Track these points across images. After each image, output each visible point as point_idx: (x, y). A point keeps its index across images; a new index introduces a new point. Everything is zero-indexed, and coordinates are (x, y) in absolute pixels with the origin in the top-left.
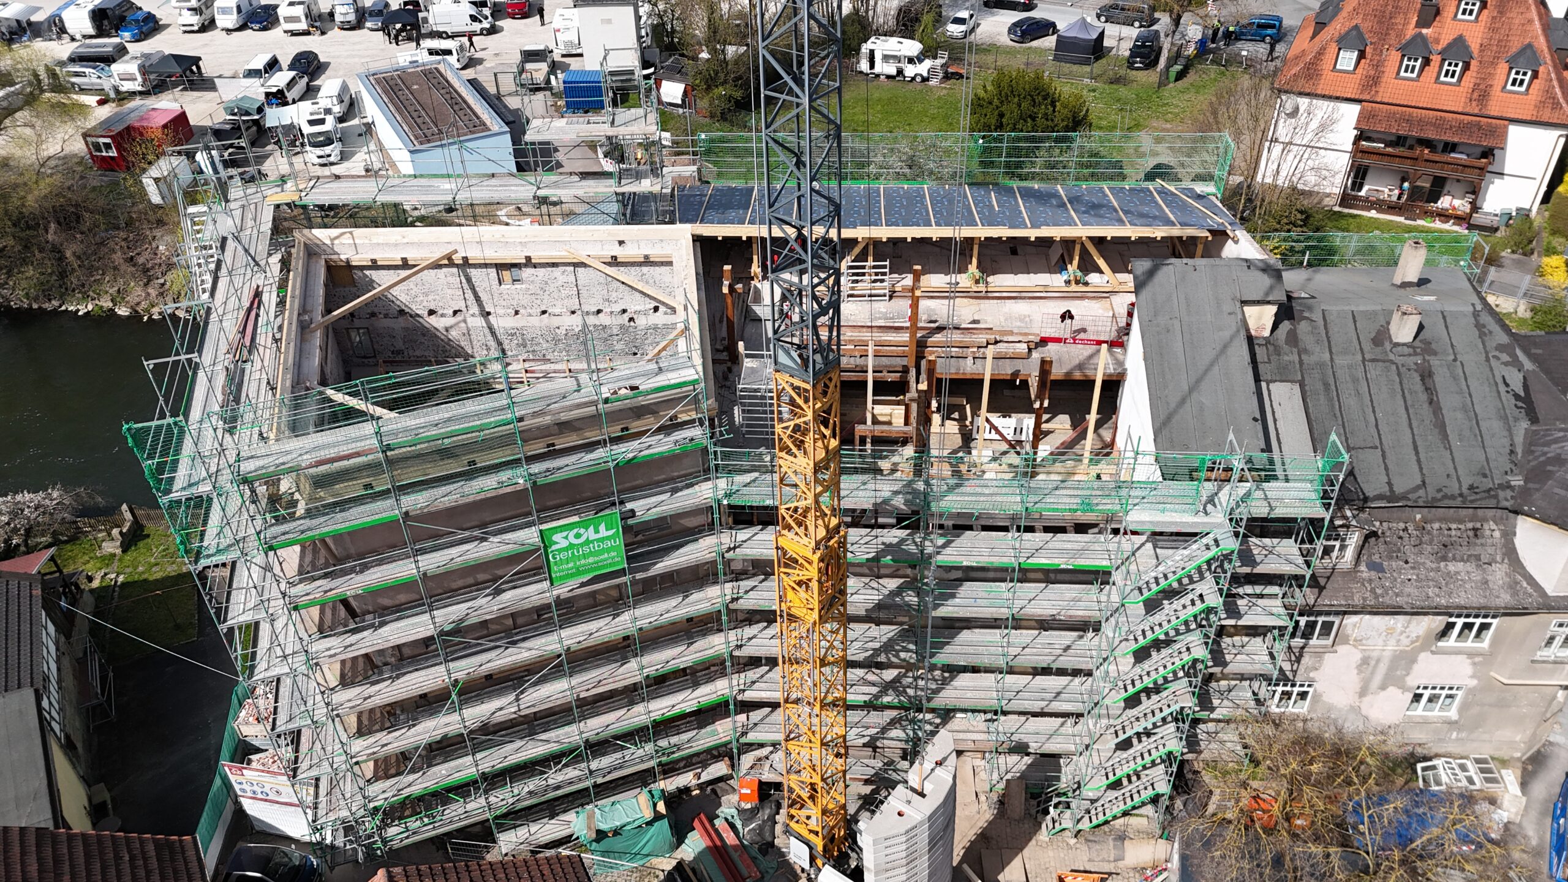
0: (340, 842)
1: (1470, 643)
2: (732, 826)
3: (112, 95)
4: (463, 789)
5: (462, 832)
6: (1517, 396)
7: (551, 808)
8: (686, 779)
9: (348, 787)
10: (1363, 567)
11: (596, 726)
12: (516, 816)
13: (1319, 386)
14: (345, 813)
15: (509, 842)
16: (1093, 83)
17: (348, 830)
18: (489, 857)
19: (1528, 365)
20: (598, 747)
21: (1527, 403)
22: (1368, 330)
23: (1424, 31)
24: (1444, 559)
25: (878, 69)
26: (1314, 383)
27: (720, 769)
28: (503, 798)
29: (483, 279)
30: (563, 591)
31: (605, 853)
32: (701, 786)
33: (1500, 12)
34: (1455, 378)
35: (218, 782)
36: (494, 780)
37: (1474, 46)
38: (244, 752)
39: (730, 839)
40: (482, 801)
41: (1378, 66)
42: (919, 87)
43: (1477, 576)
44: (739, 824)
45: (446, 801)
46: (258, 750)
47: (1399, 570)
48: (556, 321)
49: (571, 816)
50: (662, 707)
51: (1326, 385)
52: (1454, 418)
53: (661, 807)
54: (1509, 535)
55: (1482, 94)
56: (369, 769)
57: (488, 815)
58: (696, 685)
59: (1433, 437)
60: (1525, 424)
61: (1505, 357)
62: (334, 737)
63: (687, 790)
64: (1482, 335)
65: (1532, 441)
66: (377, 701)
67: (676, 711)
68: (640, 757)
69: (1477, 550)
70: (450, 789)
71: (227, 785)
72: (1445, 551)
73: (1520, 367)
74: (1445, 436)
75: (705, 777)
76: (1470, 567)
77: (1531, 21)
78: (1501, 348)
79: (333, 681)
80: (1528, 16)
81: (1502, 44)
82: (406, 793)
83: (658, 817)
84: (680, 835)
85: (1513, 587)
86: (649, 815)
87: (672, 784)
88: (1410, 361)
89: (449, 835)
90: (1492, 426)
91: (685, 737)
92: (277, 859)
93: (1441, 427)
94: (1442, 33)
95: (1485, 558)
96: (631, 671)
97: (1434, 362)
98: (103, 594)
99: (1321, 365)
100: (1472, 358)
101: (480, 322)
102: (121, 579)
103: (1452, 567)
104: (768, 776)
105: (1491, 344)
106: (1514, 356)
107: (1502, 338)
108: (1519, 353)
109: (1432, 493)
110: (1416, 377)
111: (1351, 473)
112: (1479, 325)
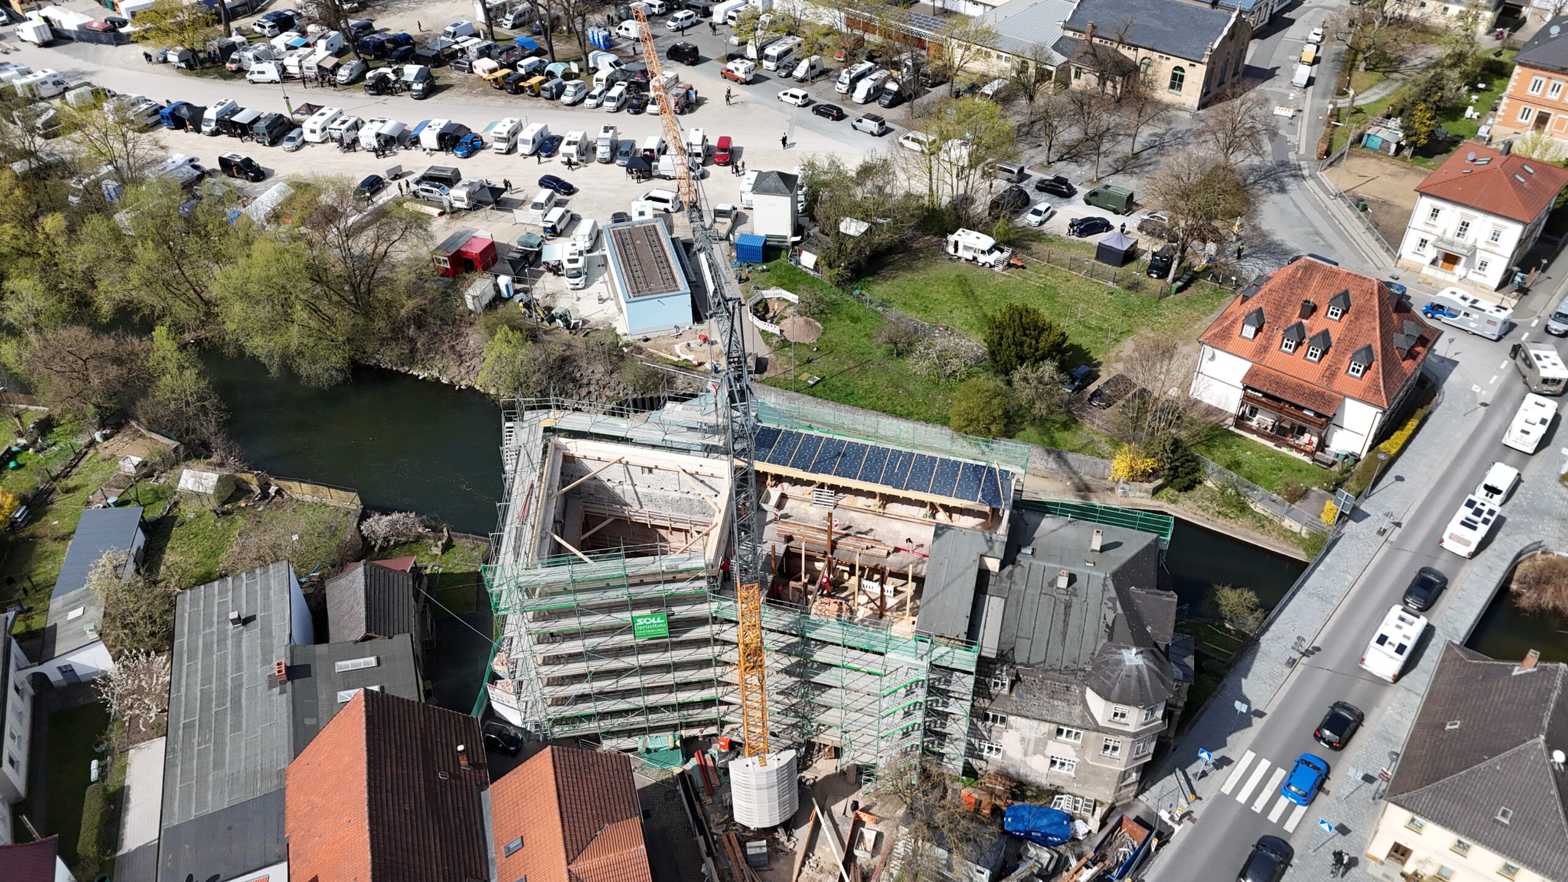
0: (533, 730)
1: (1072, 740)
2: (713, 759)
3: (448, 210)
4: (589, 717)
5: (586, 736)
6: (1107, 626)
7: (630, 733)
8: (695, 732)
9: (540, 706)
10: (1014, 695)
11: (652, 699)
12: (611, 734)
13: (1015, 603)
14: (537, 718)
15: (607, 745)
16: (1115, 286)
17: (537, 726)
18: (598, 750)
19: (1120, 610)
20: (653, 709)
21: (1111, 630)
22: (1047, 580)
23: (1304, 321)
24: (1052, 698)
25: (959, 254)
26: (1012, 600)
27: (712, 730)
28: (607, 724)
29: (636, 472)
30: (640, 641)
31: (650, 760)
32: (704, 737)
33: (1356, 318)
34: (1081, 611)
35: (482, 690)
36: (604, 715)
37: (1334, 339)
38: (495, 678)
39: (710, 763)
40: (596, 724)
41: (1269, 339)
42: (986, 272)
43: (1067, 709)
44: (717, 759)
45: (581, 722)
46: (500, 678)
47: (1030, 699)
48: (667, 493)
49: (636, 739)
50: (684, 696)
51: (1018, 602)
52: (1072, 631)
53: (678, 743)
54: (1083, 693)
55: (1331, 374)
56: (549, 702)
57: (598, 731)
58: (703, 689)
59: (1060, 637)
60: (1105, 641)
61: (1110, 604)
62: (538, 685)
63: (696, 737)
64: (1104, 590)
65: (1104, 650)
66: (556, 674)
67: (690, 700)
68: (673, 718)
69: (1068, 697)
70: (583, 716)
71: (486, 692)
72: (1053, 695)
73: (1114, 609)
74: (1064, 639)
75: (705, 733)
76: (1064, 704)
77: (1374, 329)
78: (1110, 599)
79: (540, 662)
80: (1373, 325)
81: (1353, 341)
82: (563, 714)
83: (675, 748)
84: (687, 757)
85: (1083, 717)
86: (671, 745)
87: (686, 733)
88: (1063, 598)
89: (581, 737)
90: (1089, 639)
91: (696, 712)
92: (504, 732)
93: (1064, 634)
94: (1314, 325)
95: (1072, 702)
96: (668, 679)
97: (1075, 600)
98: (432, 577)
99: (1019, 591)
100: (1093, 602)
101: (631, 488)
102: (440, 570)
103: (1056, 703)
104: (735, 739)
105: (1106, 596)
106: (1115, 605)
107: (1113, 593)
108: (1118, 603)
109: (1047, 666)
110: (1063, 606)
111: (1013, 649)
112: (1104, 585)
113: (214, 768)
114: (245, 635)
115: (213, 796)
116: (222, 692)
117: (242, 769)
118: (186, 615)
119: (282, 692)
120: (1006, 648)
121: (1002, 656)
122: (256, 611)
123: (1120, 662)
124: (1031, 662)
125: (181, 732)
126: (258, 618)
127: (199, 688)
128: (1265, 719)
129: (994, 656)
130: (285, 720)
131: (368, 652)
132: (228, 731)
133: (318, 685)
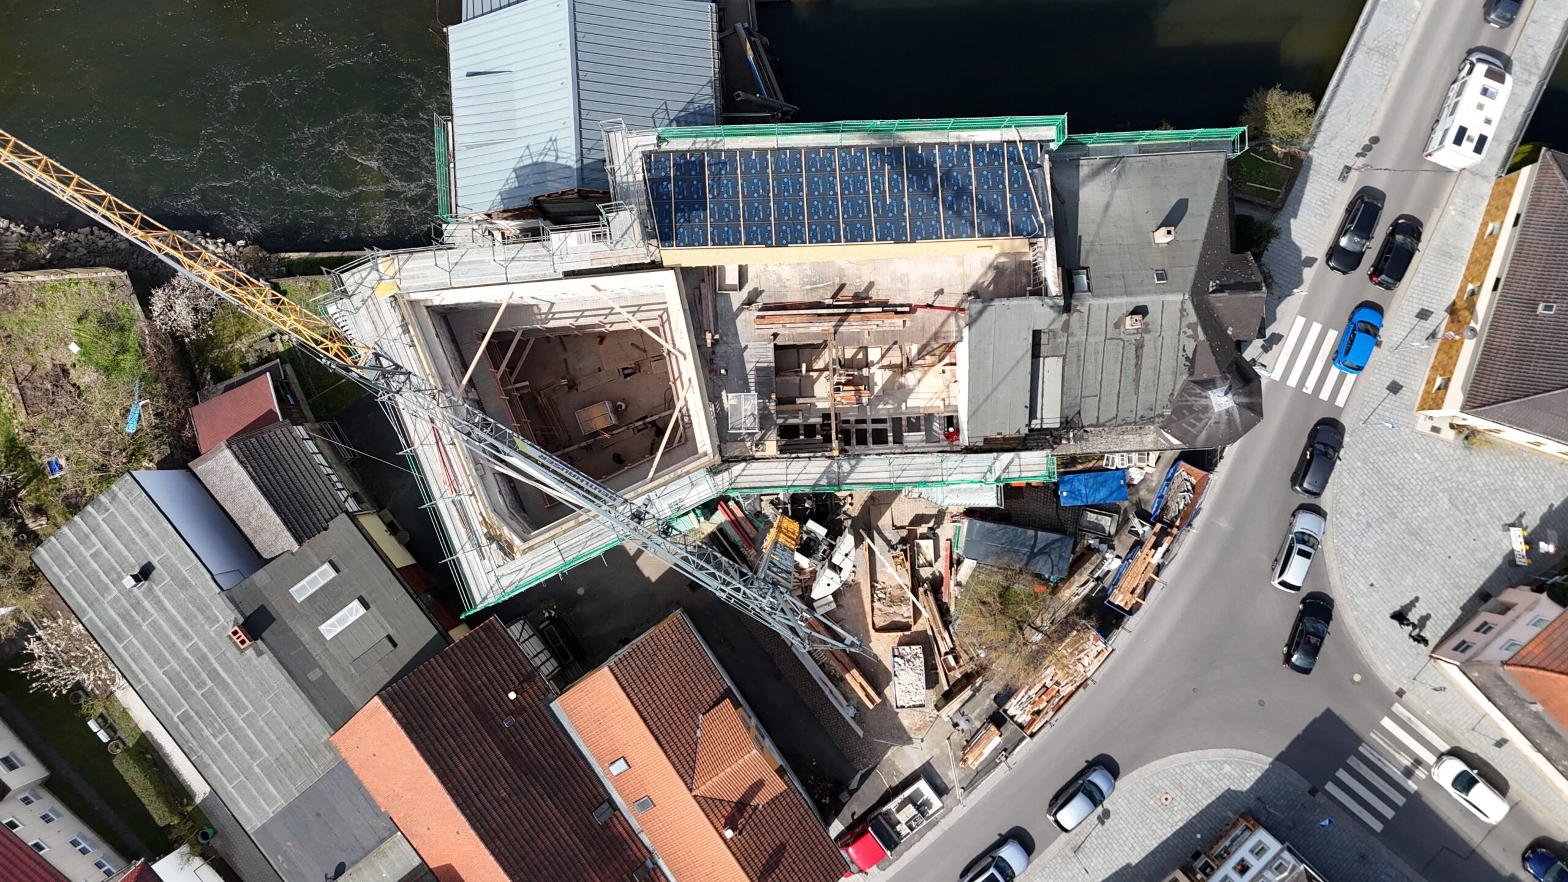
2: (738, 502)
6: (1187, 359)
13: (1075, 358)
19: (1202, 337)
21: (1191, 362)
22: (1113, 320)
24: (1122, 435)
26: (1072, 356)
34: (1155, 348)
39: (738, 513)
43: (1137, 439)
51: (1079, 357)
52: (1147, 374)
59: (1131, 388)
60: (1185, 376)
61: (1190, 332)
64: (1182, 316)
65: (1186, 390)
69: (1140, 432)
73: (1195, 336)
74: (1138, 385)
76: (1136, 436)
78: (1189, 326)
85: (1156, 442)
88: (1133, 337)
90: (1166, 378)
93: (1137, 380)
95: (1144, 433)
97: (1147, 337)
99: (1079, 343)
100: (1170, 335)
103: (1126, 437)
105: (1185, 323)
106: (1195, 331)
107: (1193, 318)
108: (1199, 329)
109: (1119, 421)
110: (1133, 348)
111: (1079, 413)
112: (1182, 310)
113: (252, 758)
114: (157, 590)
115: (274, 786)
116: (189, 668)
117: (283, 751)
118: (65, 582)
119: (259, 653)
120: (1071, 413)
121: (1067, 422)
122: (146, 556)
123: (1207, 409)
124: (1101, 421)
125: (182, 727)
126: (155, 563)
127: (160, 672)
128: (1316, 265)
129: (1058, 426)
130: (287, 685)
131: (316, 561)
132: (236, 715)
133: (291, 624)
